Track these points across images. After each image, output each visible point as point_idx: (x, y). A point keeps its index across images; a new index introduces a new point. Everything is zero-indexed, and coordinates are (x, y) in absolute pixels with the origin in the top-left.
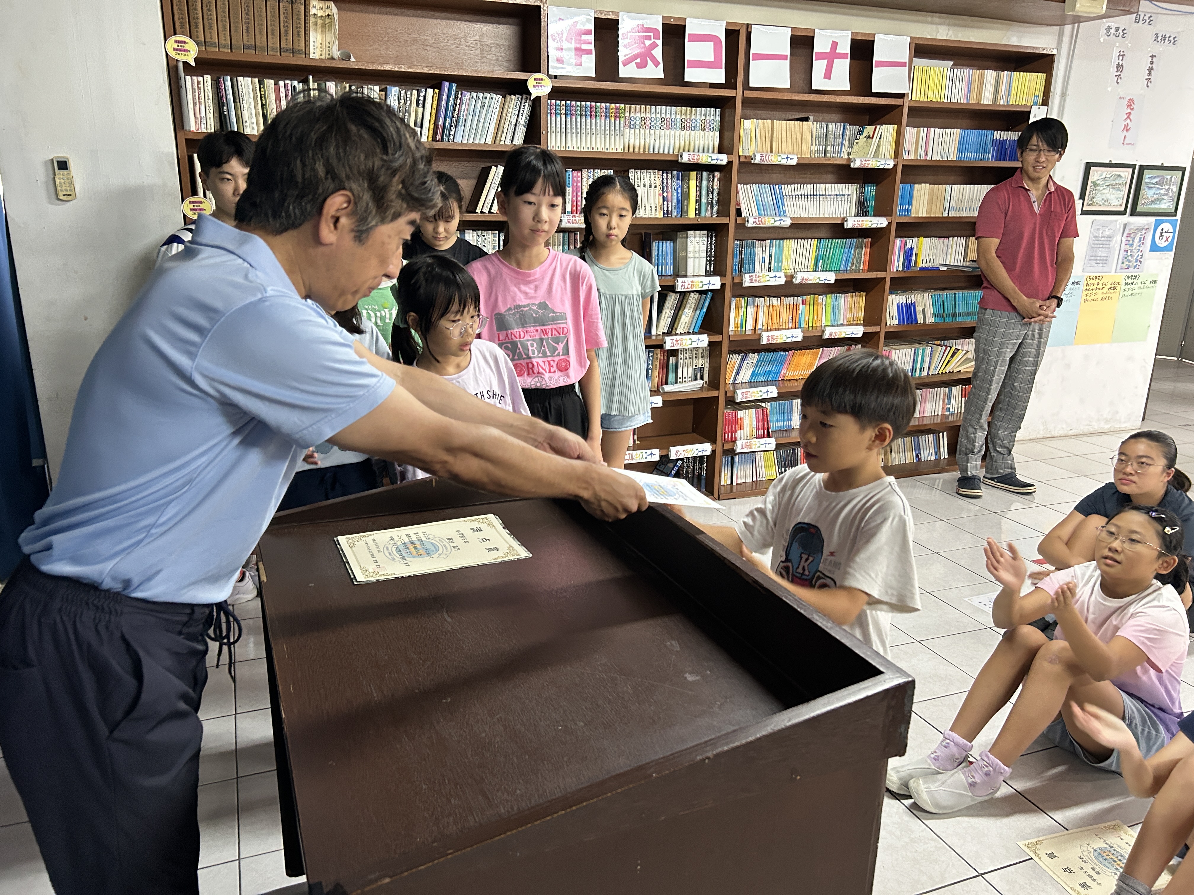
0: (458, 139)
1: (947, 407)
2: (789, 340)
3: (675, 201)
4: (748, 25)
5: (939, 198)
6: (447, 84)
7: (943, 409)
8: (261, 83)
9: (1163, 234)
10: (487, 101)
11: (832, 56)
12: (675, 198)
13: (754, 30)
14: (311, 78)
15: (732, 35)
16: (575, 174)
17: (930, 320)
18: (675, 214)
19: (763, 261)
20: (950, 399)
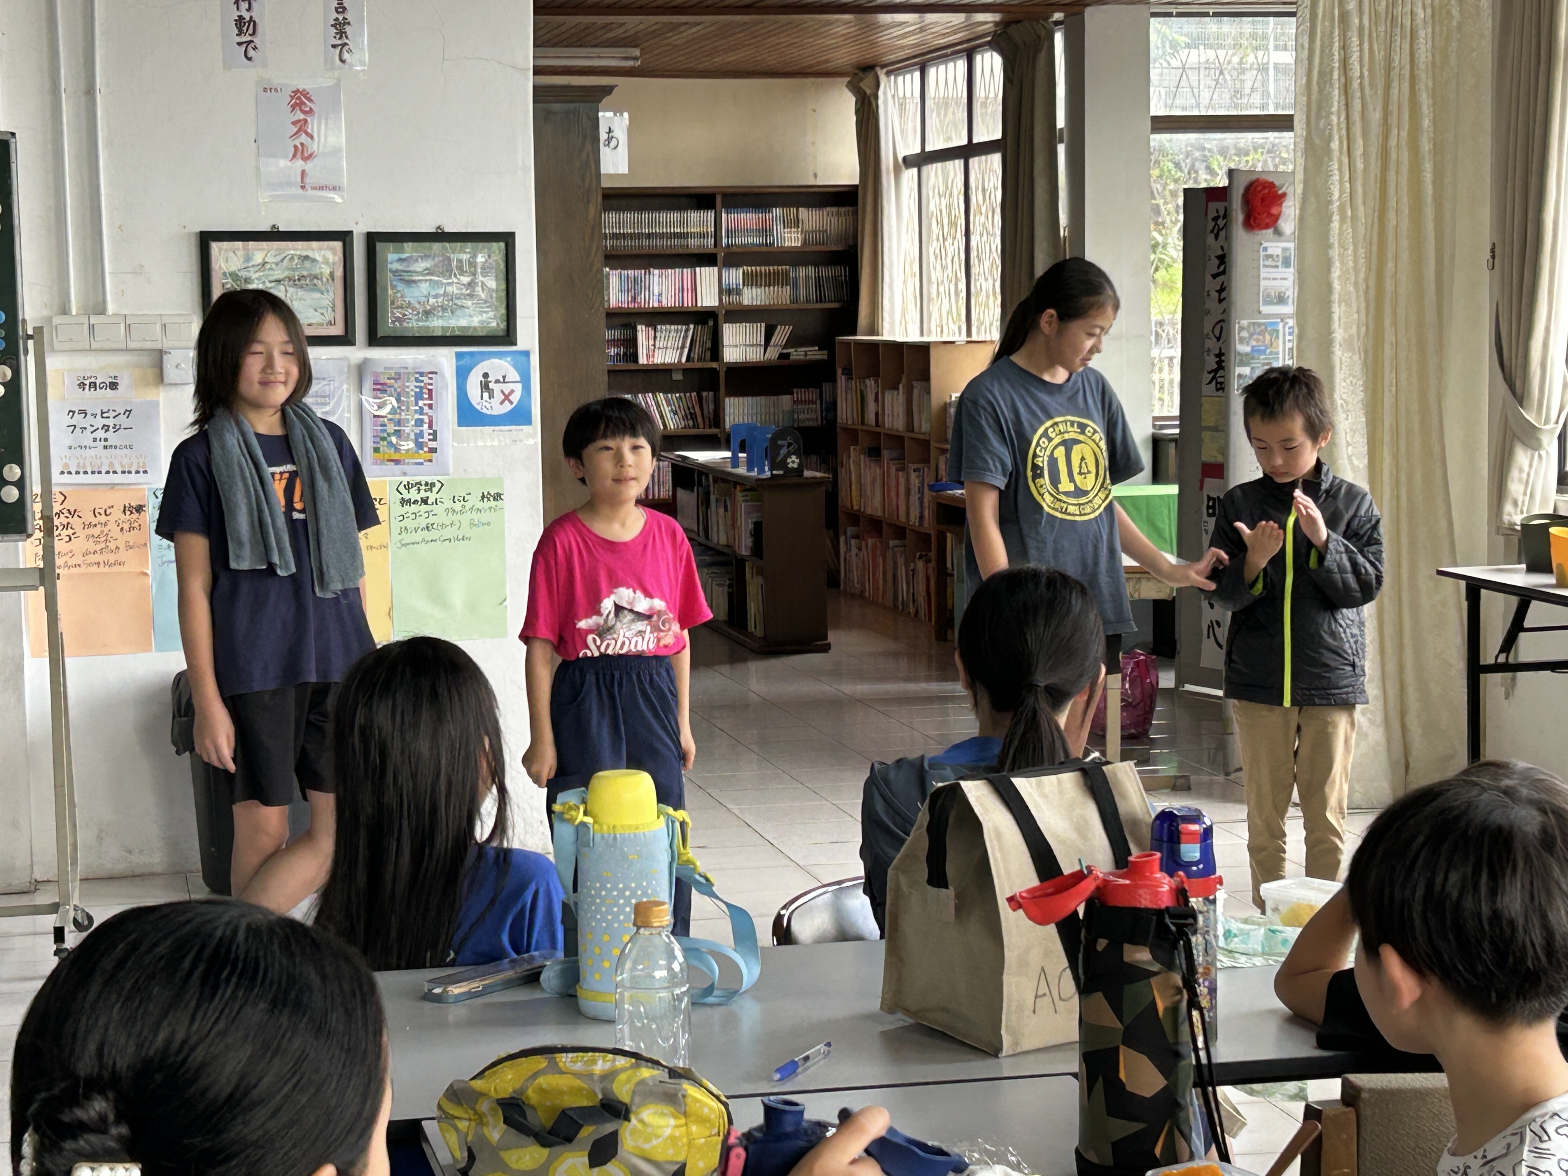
9: (491, 386)
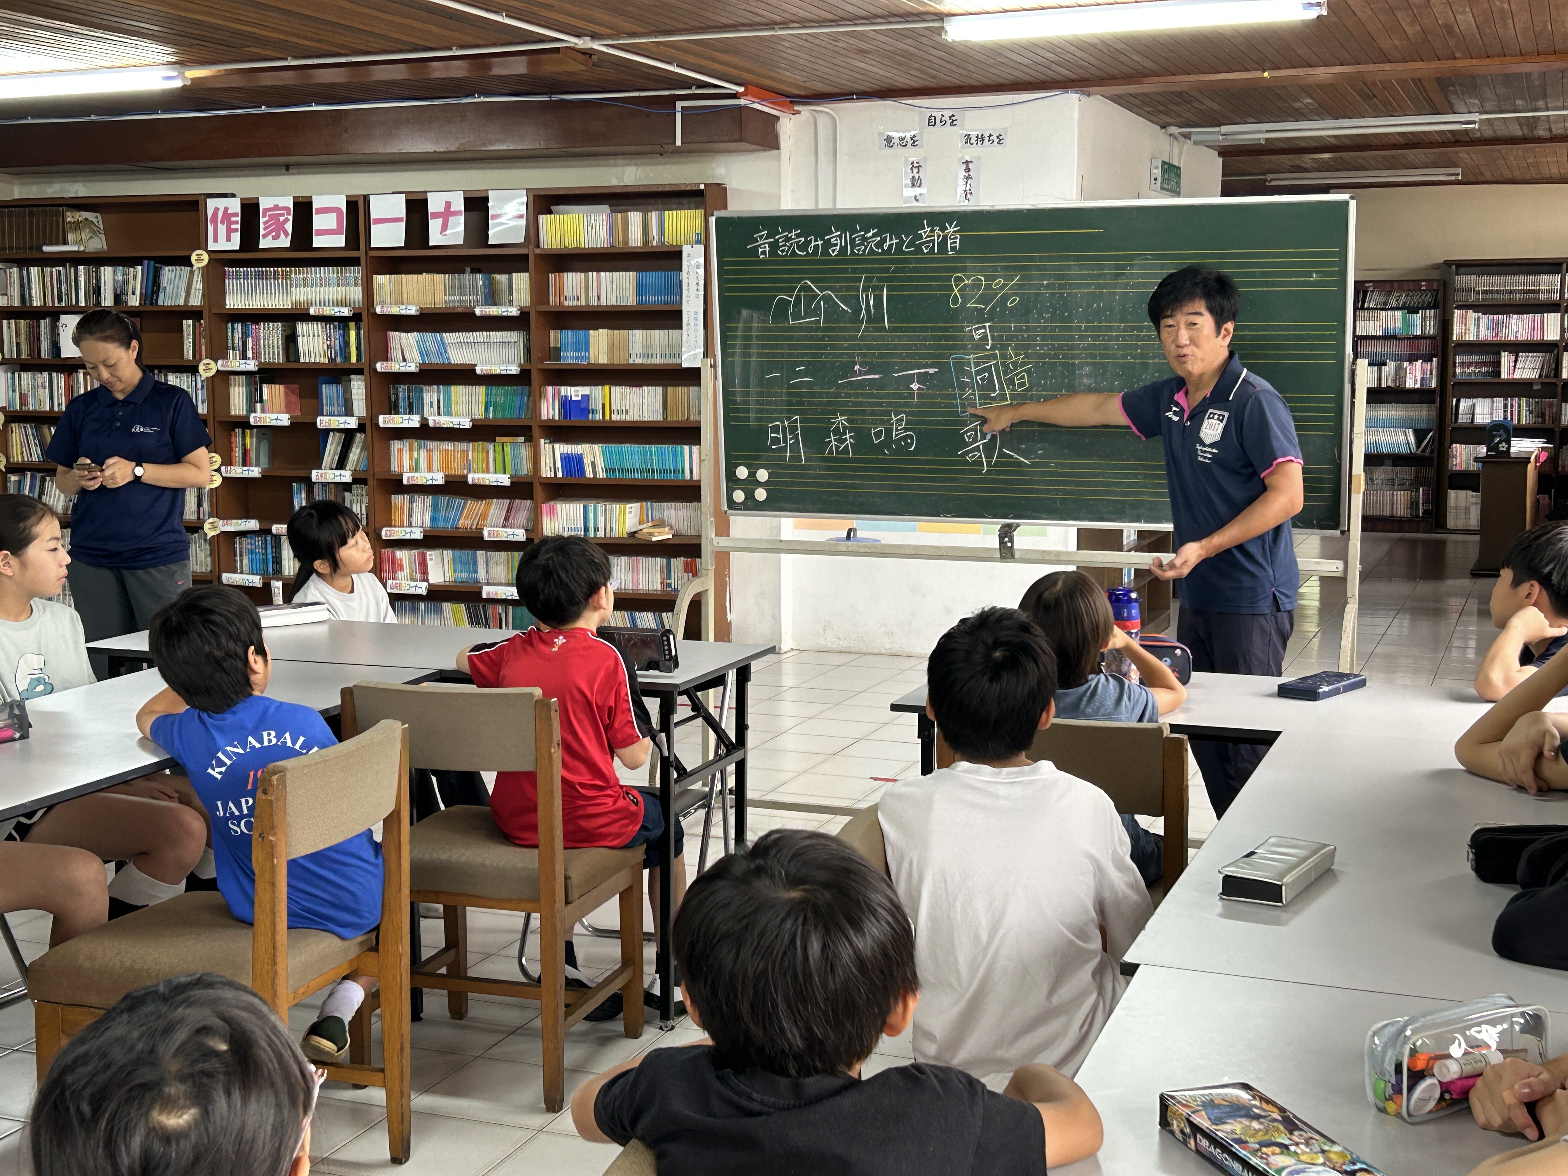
0: (160, 302)
1: (668, 581)
2: (430, 483)
3: (338, 348)
4: (364, 196)
5: (622, 344)
6: (146, 262)
7: (662, 583)
8: (43, 271)
10: (178, 273)
11: (447, 213)
12: (338, 345)
13: (372, 198)
14: (68, 265)
15: (352, 205)
16: (254, 327)
17: (601, 475)
18: (338, 360)
19: (432, 406)
20: (669, 572)
